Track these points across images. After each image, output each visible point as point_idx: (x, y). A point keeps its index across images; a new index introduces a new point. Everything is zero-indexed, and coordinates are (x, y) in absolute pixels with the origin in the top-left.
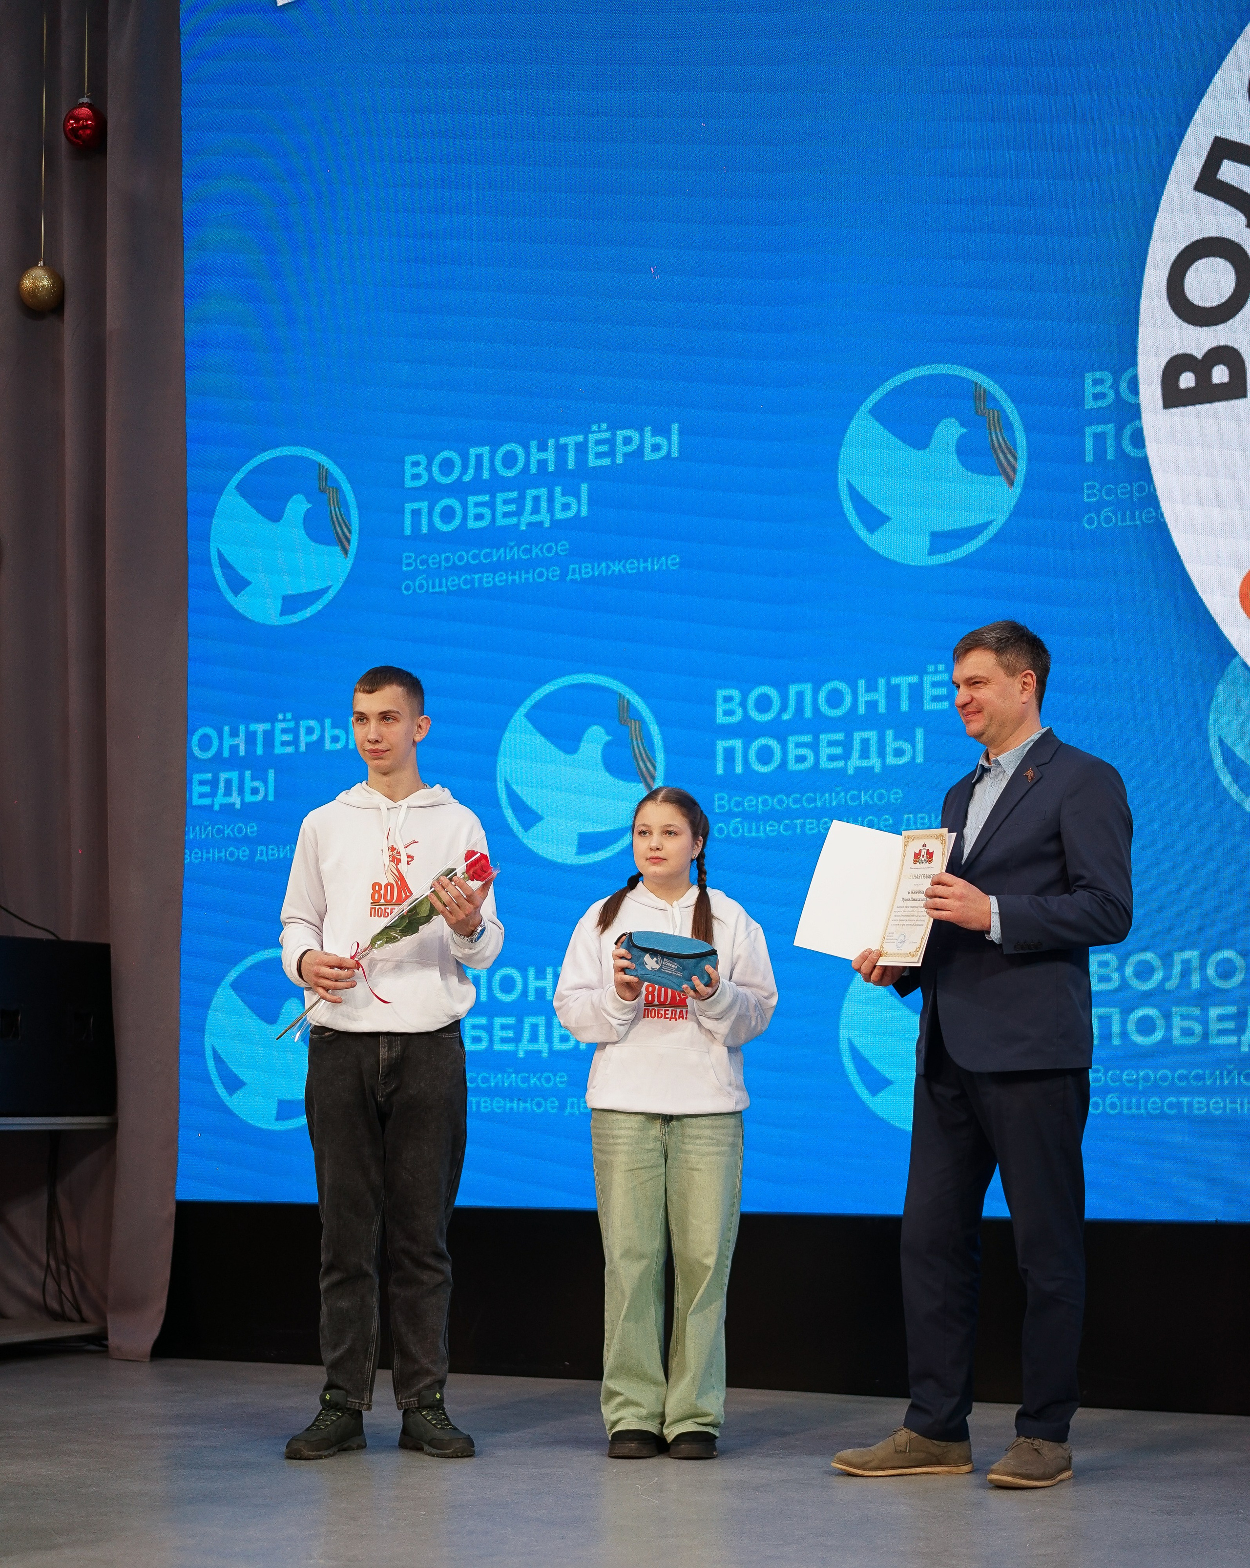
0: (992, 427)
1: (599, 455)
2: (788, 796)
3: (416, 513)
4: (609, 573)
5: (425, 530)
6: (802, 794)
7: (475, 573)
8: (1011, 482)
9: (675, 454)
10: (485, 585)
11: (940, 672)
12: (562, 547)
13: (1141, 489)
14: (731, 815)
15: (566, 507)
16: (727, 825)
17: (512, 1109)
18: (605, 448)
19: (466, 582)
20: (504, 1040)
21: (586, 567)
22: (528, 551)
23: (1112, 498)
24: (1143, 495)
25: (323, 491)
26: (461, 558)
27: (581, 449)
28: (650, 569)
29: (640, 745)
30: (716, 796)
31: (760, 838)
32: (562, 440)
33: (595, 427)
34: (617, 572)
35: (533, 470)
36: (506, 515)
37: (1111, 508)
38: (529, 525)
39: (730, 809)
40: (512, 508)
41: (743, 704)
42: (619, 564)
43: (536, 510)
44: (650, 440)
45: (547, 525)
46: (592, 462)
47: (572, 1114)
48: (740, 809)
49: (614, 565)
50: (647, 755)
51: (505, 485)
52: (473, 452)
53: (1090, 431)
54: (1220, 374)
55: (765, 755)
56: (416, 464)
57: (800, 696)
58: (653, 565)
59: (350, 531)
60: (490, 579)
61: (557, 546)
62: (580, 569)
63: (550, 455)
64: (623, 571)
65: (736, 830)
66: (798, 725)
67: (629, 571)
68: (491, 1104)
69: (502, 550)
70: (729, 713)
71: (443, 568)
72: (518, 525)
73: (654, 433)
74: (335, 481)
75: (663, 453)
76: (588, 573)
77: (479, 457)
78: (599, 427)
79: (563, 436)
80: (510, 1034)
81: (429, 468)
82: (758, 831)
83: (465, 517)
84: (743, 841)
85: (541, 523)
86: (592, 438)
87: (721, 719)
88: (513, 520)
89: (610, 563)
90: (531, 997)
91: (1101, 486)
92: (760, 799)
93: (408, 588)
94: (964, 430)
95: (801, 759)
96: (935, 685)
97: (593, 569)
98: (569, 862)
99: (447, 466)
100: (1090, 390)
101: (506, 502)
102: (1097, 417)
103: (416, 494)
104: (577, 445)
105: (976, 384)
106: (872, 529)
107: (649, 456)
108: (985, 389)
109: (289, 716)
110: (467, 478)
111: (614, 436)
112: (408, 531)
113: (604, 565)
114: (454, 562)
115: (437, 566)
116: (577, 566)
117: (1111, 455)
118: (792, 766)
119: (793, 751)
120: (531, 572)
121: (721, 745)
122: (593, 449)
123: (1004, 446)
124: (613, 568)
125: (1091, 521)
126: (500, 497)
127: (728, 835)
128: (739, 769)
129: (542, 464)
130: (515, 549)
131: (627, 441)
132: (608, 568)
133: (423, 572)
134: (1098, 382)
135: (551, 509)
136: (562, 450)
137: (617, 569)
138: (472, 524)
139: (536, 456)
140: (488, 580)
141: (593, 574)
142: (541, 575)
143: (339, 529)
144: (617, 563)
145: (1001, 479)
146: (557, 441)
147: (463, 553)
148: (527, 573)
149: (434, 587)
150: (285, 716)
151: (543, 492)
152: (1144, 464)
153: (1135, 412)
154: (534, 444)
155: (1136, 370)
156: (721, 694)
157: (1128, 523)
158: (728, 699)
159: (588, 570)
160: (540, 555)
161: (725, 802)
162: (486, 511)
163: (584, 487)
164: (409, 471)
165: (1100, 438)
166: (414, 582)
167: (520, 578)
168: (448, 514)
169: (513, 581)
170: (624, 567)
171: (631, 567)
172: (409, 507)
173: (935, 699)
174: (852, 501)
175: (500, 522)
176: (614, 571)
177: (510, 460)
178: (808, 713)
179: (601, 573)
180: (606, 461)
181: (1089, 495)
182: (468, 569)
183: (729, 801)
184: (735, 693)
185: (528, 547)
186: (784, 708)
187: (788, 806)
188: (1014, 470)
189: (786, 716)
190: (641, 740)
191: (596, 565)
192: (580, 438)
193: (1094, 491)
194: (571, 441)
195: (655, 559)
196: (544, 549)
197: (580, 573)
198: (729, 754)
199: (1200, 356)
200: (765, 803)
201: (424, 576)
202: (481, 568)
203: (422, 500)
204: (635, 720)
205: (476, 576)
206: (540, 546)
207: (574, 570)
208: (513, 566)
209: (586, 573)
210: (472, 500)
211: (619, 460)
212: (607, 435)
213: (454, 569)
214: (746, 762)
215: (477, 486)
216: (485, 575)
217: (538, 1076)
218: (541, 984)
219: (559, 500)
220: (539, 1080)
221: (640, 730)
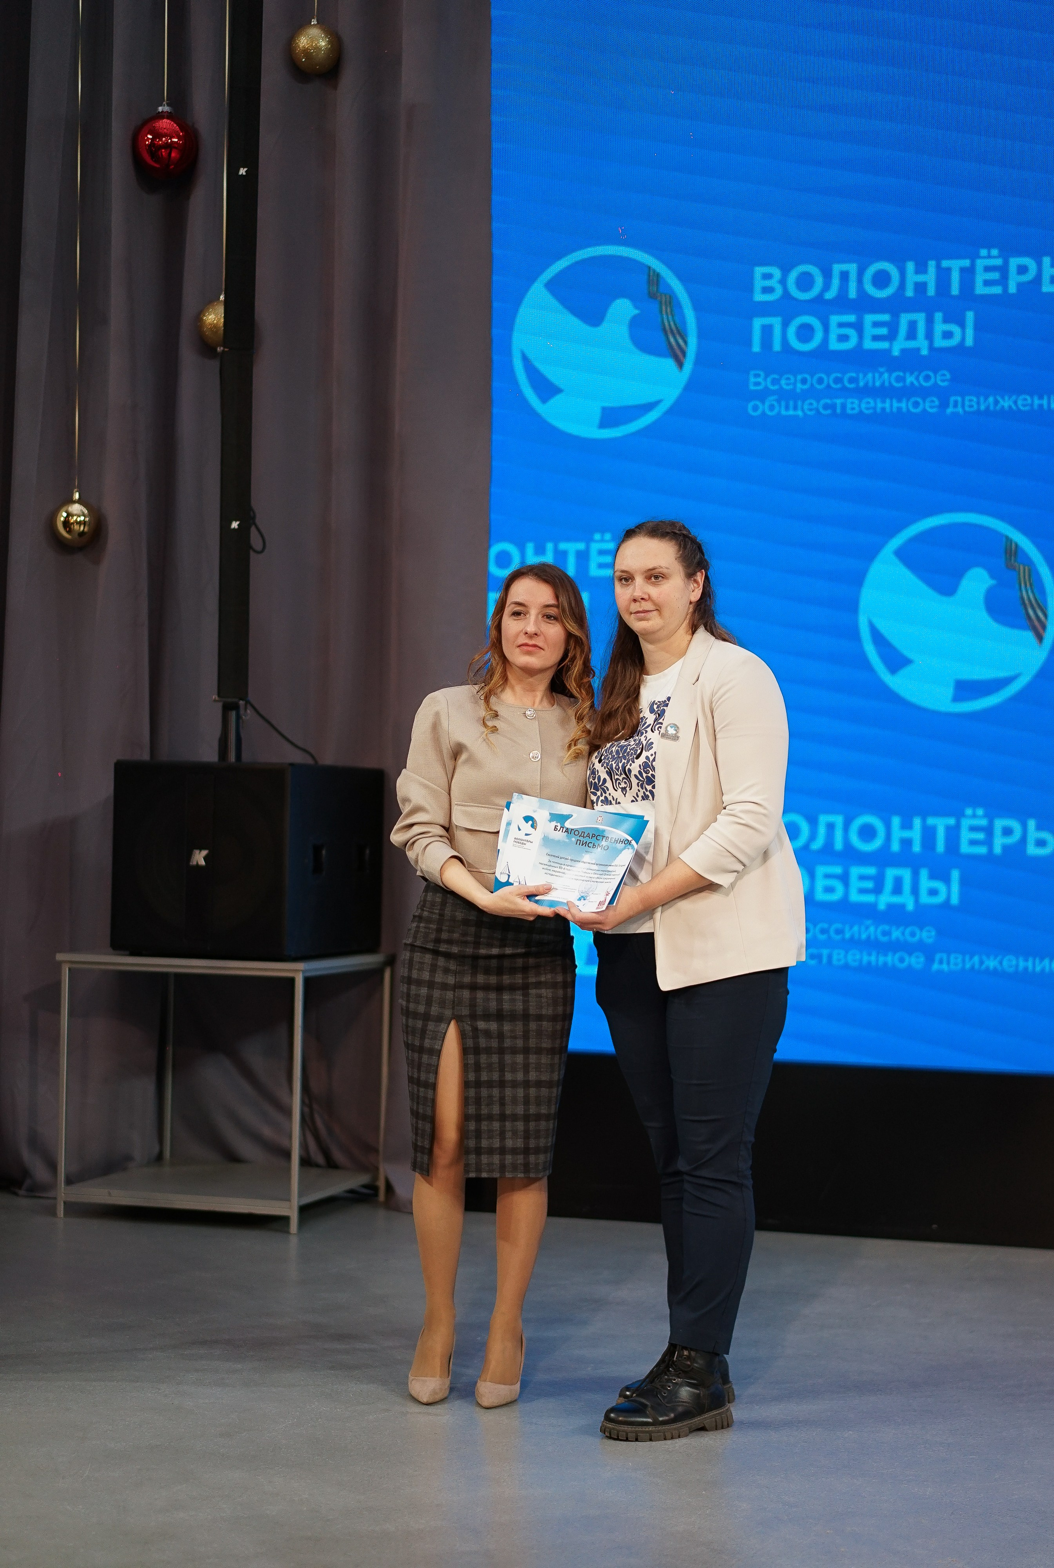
1: (987, 283)
3: (767, 330)
4: (998, 407)
5: (777, 346)
7: (836, 397)
10: (849, 411)
12: (942, 379)
15: (948, 335)
17: (869, 963)
18: (995, 276)
19: (826, 407)
20: (862, 891)
21: (971, 400)
22: (903, 379)
25: (652, 296)
26: (820, 381)
27: (968, 274)
28: (1045, 407)
29: (1030, 592)
32: (945, 263)
33: (984, 253)
34: (1007, 408)
35: (910, 293)
36: (876, 338)
38: (903, 351)
40: (884, 331)
42: (1010, 399)
43: (912, 334)
44: (1049, 270)
45: (925, 352)
46: (980, 289)
47: (940, 972)
49: (1004, 400)
50: (1037, 603)
51: (876, 306)
52: (837, 268)
56: (767, 276)
58: (1049, 404)
59: (686, 342)
60: (855, 406)
61: (936, 376)
62: (963, 401)
63: (930, 278)
64: (1014, 407)
67: (1022, 408)
68: (846, 956)
69: (870, 375)
71: (798, 390)
72: (888, 351)
74: (668, 286)
76: (973, 406)
77: (844, 276)
78: (989, 253)
79: (948, 258)
80: (869, 885)
81: (783, 282)
83: (826, 340)
85: (918, 350)
86: (980, 264)
88: (884, 345)
89: (999, 398)
90: (895, 847)
93: (755, 408)
97: (978, 403)
98: (943, 709)
99: (805, 282)
101: (876, 324)
103: (765, 309)
104: (962, 270)
107: (1047, 287)
109: (608, 536)
110: (830, 295)
111: (1006, 263)
112: (756, 348)
113: (991, 399)
114: (812, 385)
115: (791, 387)
116: (959, 399)
120: (904, 401)
122: (980, 277)
124: (1002, 403)
126: (869, 319)
129: (921, 287)
130: (886, 375)
131: (1022, 270)
132: (996, 402)
133: (773, 393)
135: (929, 335)
136: (943, 276)
137: (1007, 405)
138: (834, 345)
139: (912, 278)
140: (853, 405)
141: (978, 409)
142: (916, 404)
143: (672, 340)
144: (1006, 398)
146: (938, 265)
147: (823, 376)
148: (900, 401)
149: (787, 408)
150: (602, 536)
151: (920, 318)
154: (910, 266)
159: (973, 403)
160: (916, 383)
162: (852, 333)
163: (970, 316)
164: (759, 283)
166: (763, 403)
167: (890, 405)
168: (805, 333)
169: (883, 409)
170: (1015, 403)
171: (1023, 402)
172: (758, 323)
175: (869, 344)
176: (1003, 407)
177: (882, 279)
179: (988, 408)
180: (997, 290)
182: (829, 391)
185: (901, 374)
190: (1031, 585)
191: (982, 399)
192: (966, 263)
194: (955, 265)
195: (1051, 398)
196: (921, 379)
197: (963, 406)
201: (775, 397)
202: (845, 392)
203: (774, 315)
204: (1024, 564)
205: (839, 401)
206: (916, 373)
207: (956, 402)
208: (884, 392)
209: (971, 406)
210: (834, 319)
212: (999, 262)
213: (812, 393)
215: (842, 303)
216: (850, 400)
217: (901, 929)
218: (906, 834)
219: (940, 327)
220: (903, 934)
221: (1030, 576)
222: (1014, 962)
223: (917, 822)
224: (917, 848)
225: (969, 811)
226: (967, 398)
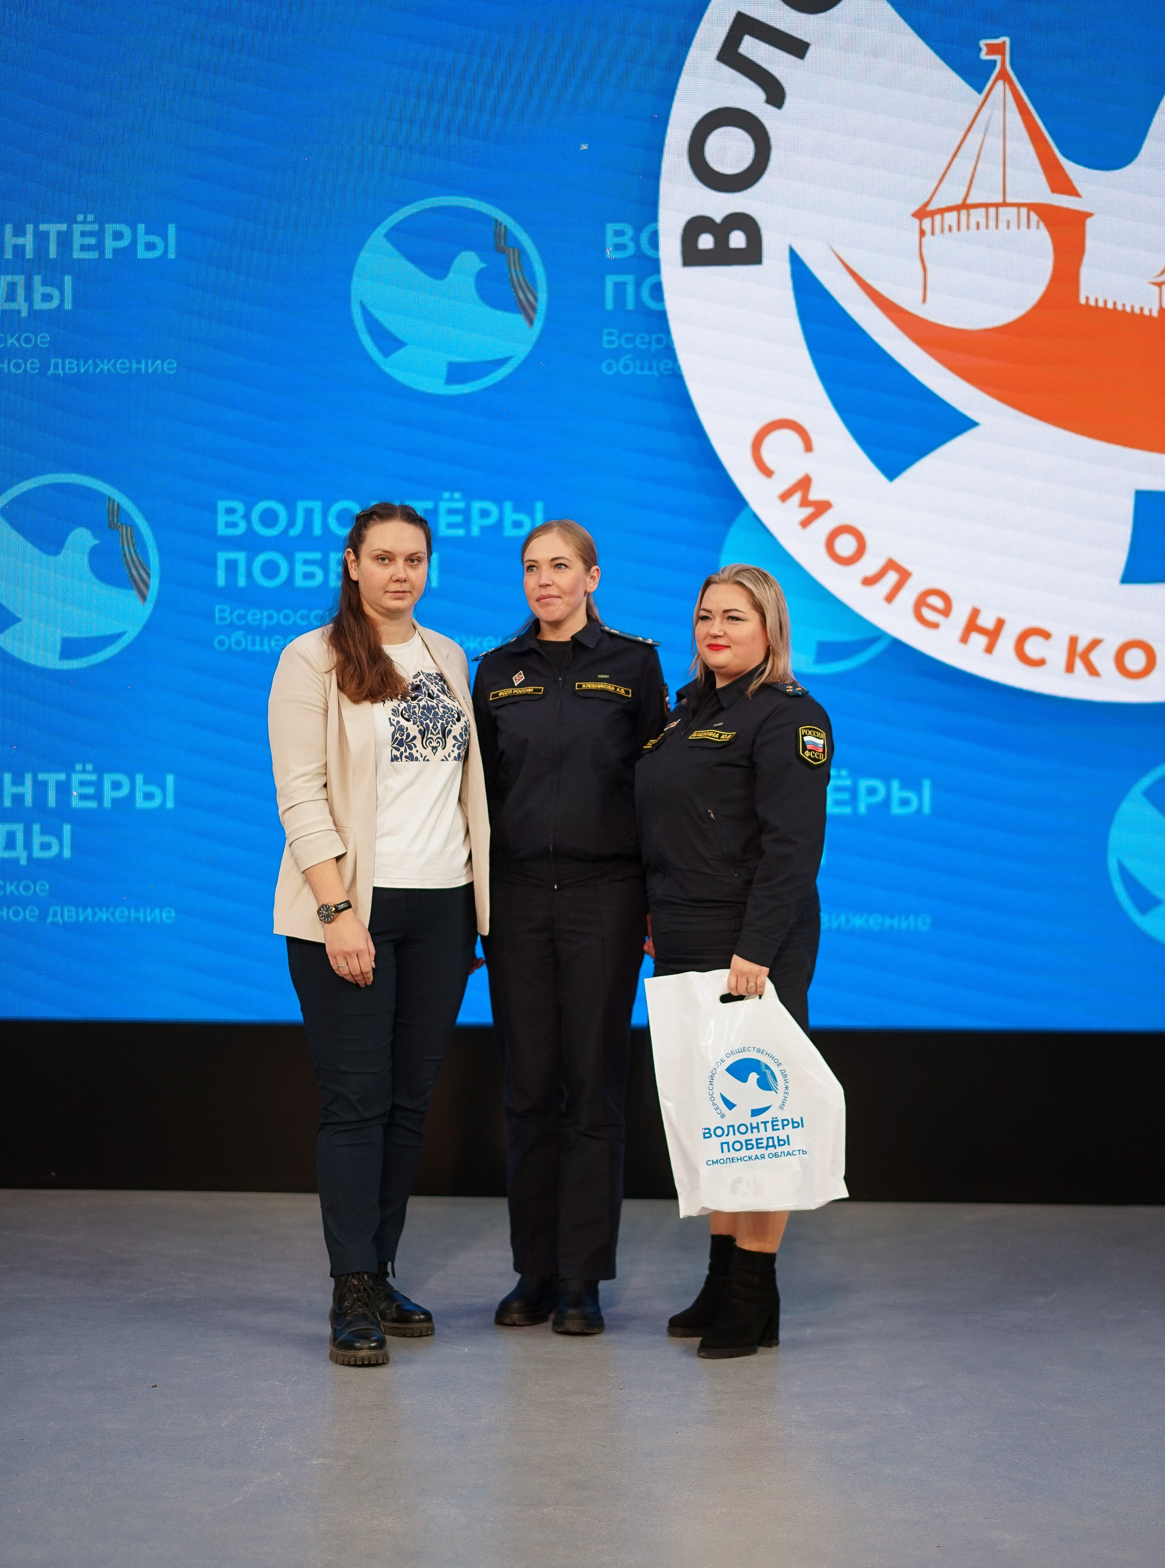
0: (512, 267)
1: (83, 248)
2: (295, 612)
4: (98, 371)
6: (310, 610)
8: (531, 321)
9: (172, 255)
11: (457, 500)
12: (43, 339)
13: (659, 341)
14: (232, 627)
15: (47, 298)
16: (229, 637)
18: (92, 241)
21: (71, 363)
23: (630, 346)
24: (661, 347)
27: (65, 238)
28: (143, 371)
29: (133, 552)
30: (217, 608)
31: (263, 652)
32: (43, 227)
33: (80, 217)
34: (106, 371)
35: (8, 255)
37: (629, 356)
39: (232, 621)
41: (247, 517)
42: (108, 362)
43: (11, 295)
44: (143, 237)
46: (77, 255)
47: (55, 925)
48: (243, 622)
49: (102, 362)
50: (140, 562)
53: (610, 281)
54: (737, 240)
55: (270, 570)
57: (309, 512)
58: (147, 367)
61: (36, 338)
62: (63, 364)
63: (29, 242)
64: (113, 371)
65: (238, 643)
66: (307, 541)
67: (120, 371)
70: (229, 525)
73: (147, 232)
75: (157, 253)
76: (73, 369)
78: (85, 218)
79: (43, 222)
82: (262, 644)
84: (246, 654)
85: (17, 312)
86: (77, 229)
87: (222, 530)
89: (97, 360)
91: (621, 333)
92: (265, 614)
94: (484, 265)
95: (309, 576)
96: (451, 512)
100: (611, 240)
102: (618, 267)
104: (59, 233)
105: (496, 221)
106: (386, 354)
107: (142, 254)
108: (505, 227)
111: (102, 229)
113: (90, 362)
116: (60, 361)
117: (630, 305)
118: (300, 582)
119: (300, 569)
120: (6, 362)
121: (222, 557)
122: (77, 242)
123: (524, 285)
124: (101, 366)
125: (609, 367)
127: (230, 648)
128: (242, 582)
129: (19, 250)
131: (118, 236)
132: (96, 365)
134: (619, 233)
135: (29, 298)
136: (42, 237)
137: (106, 368)
139: (11, 240)
141: (78, 371)
142: (17, 366)
144: (106, 361)
145: (520, 319)
146: (36, 228)
151: (20, 280)
152: (662, 316)
153: (654, 266)
154: (8, 228)
155: (657, 226)
156: (222, 505)
157: (646, 372)
158: (230, 511)
159: (71, 366)
160: (17, 344)
161: (226, 614)
163: (68, 280)
165: (620, 288)
170: (114, 365)
171: (122, 366)
173: (450, 526)
174: (366, 321)
176: (102, 370)
178: (317, 531)
179: (87, 371)
180: (93, 255)
181: (611, 342)
183: (231, 613)
184: (239, 506)
186: (291, 523)
187: (295, 622)
188: (534, 309)
189: (294, 532)
190: (134, 546)
191: (82, 362)
192: (64, 227)
193: (613, 338)
194: (53, 229)
195: (150, 362)
196: (22, 340)
197: (63, 368)
198: (231, 566)
199: (718, 219)
200: (270, 617)
204: (126, 525)
206: (17, 335)
207: (56, 365)
209: (71, 369)
211: (109, 255)
212: (95, 228)
214: (249, 575)
217: (15, 884)
218: (19, 790)
219: (39, 289)
220: (17, 888)
221: (132, 537)
222: (127, 913)
223: (28, 777)
224: (28, 802)
225: (78, 767)
226: (67, 361)
